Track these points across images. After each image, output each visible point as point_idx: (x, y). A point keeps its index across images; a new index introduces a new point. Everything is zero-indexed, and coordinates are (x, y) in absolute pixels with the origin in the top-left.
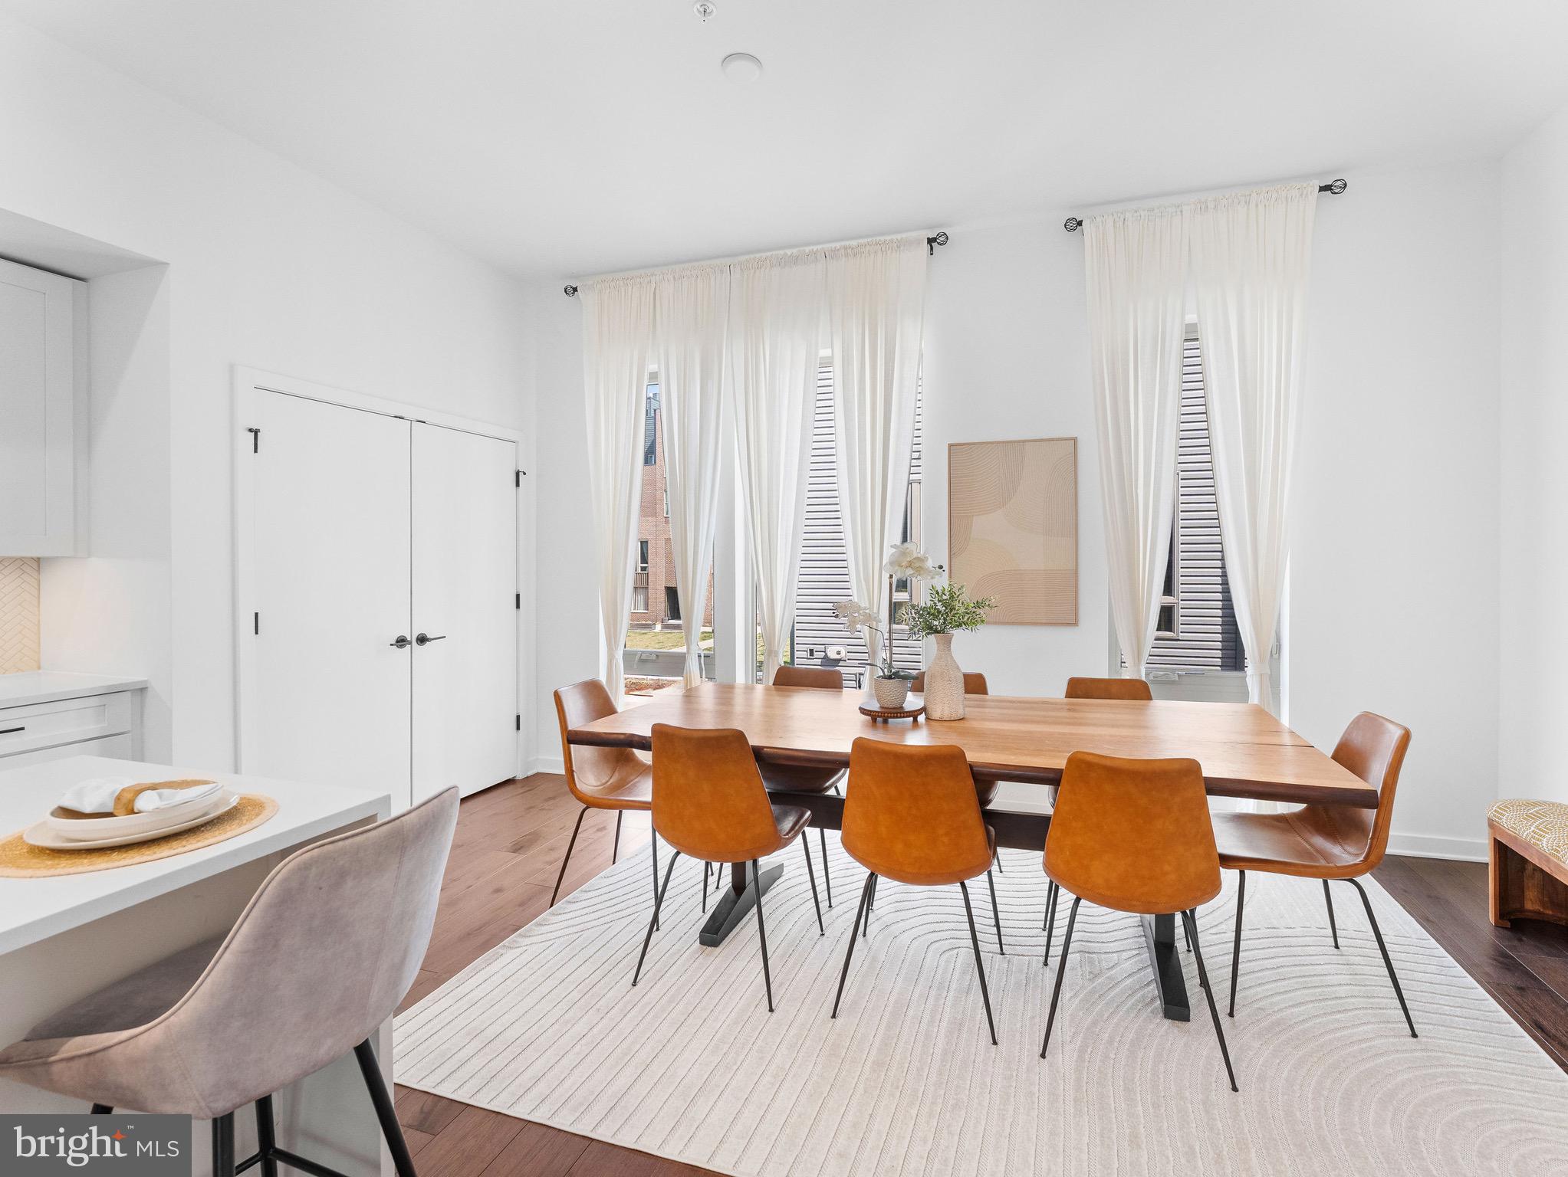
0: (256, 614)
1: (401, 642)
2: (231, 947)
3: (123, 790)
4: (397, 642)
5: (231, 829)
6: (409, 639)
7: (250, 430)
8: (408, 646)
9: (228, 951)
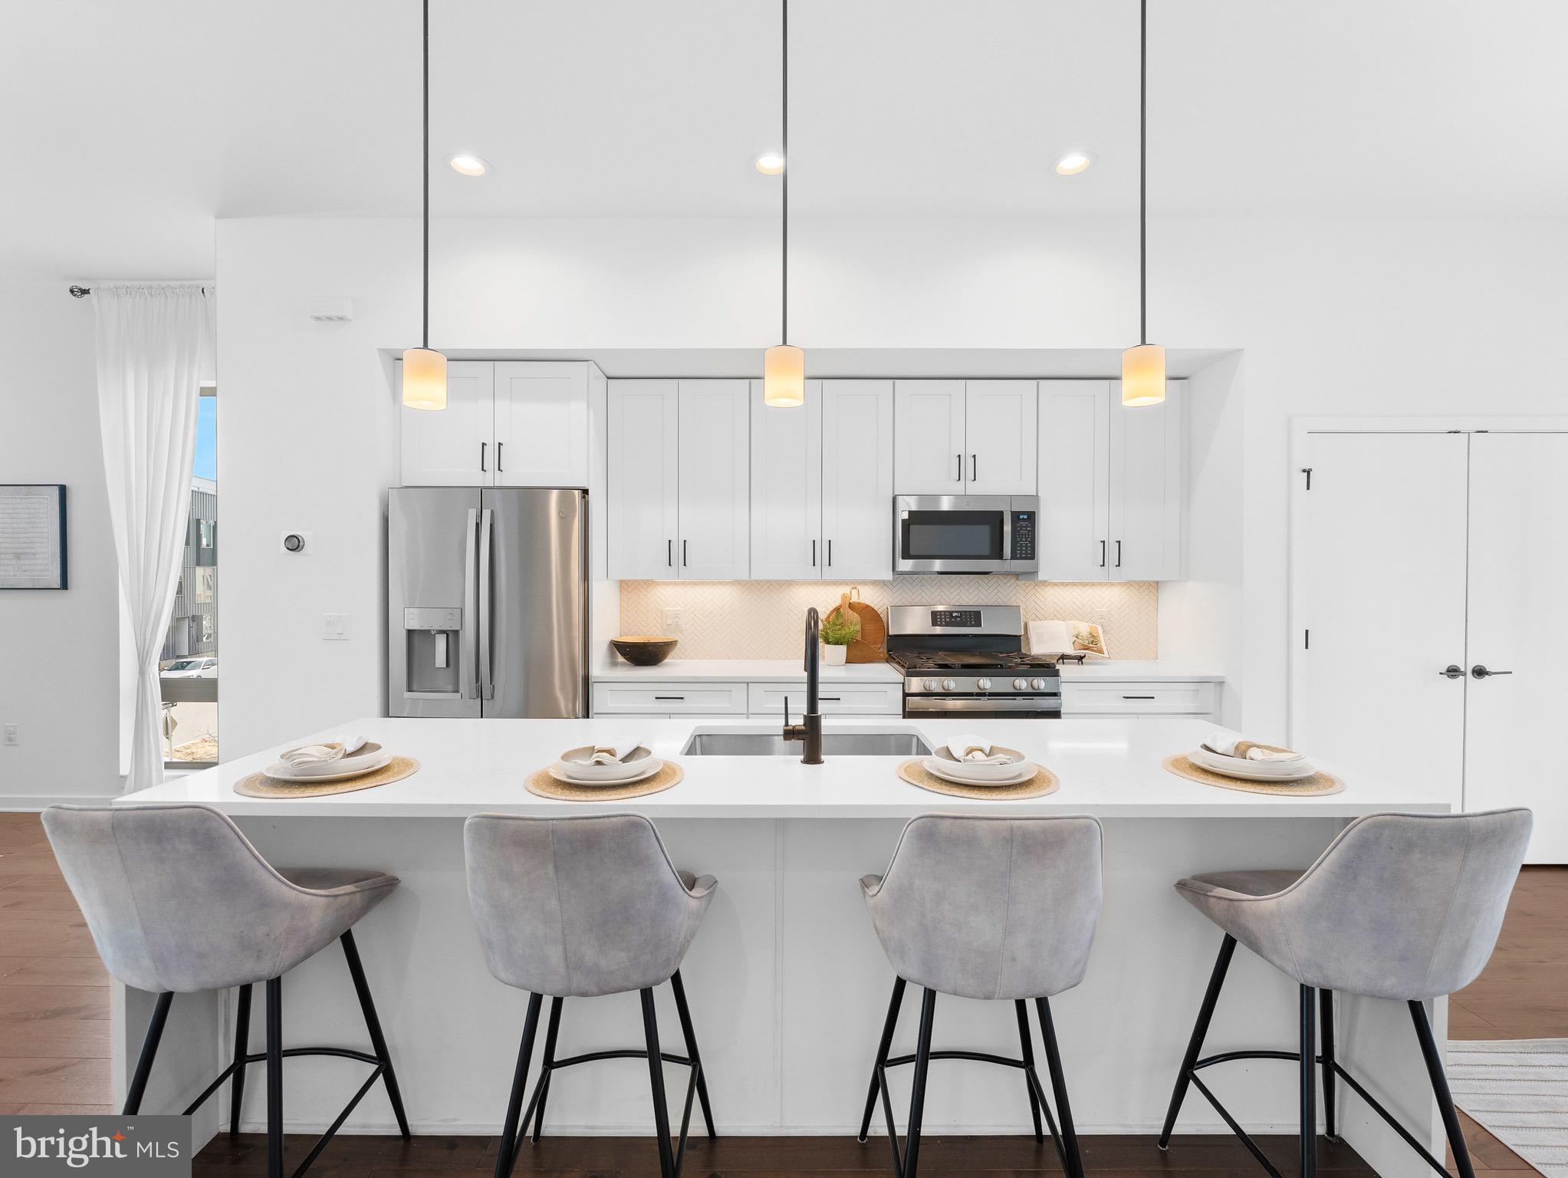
0: (1307, 631)
1: (1453, 672)
2: (1323, 865)
3: (1239, 743)
4: (1448, 671)
5: (1311, 790)
6: (1462, 669)
7: (1304, 471)
8: (1461, 678)
9: (1320, 867)
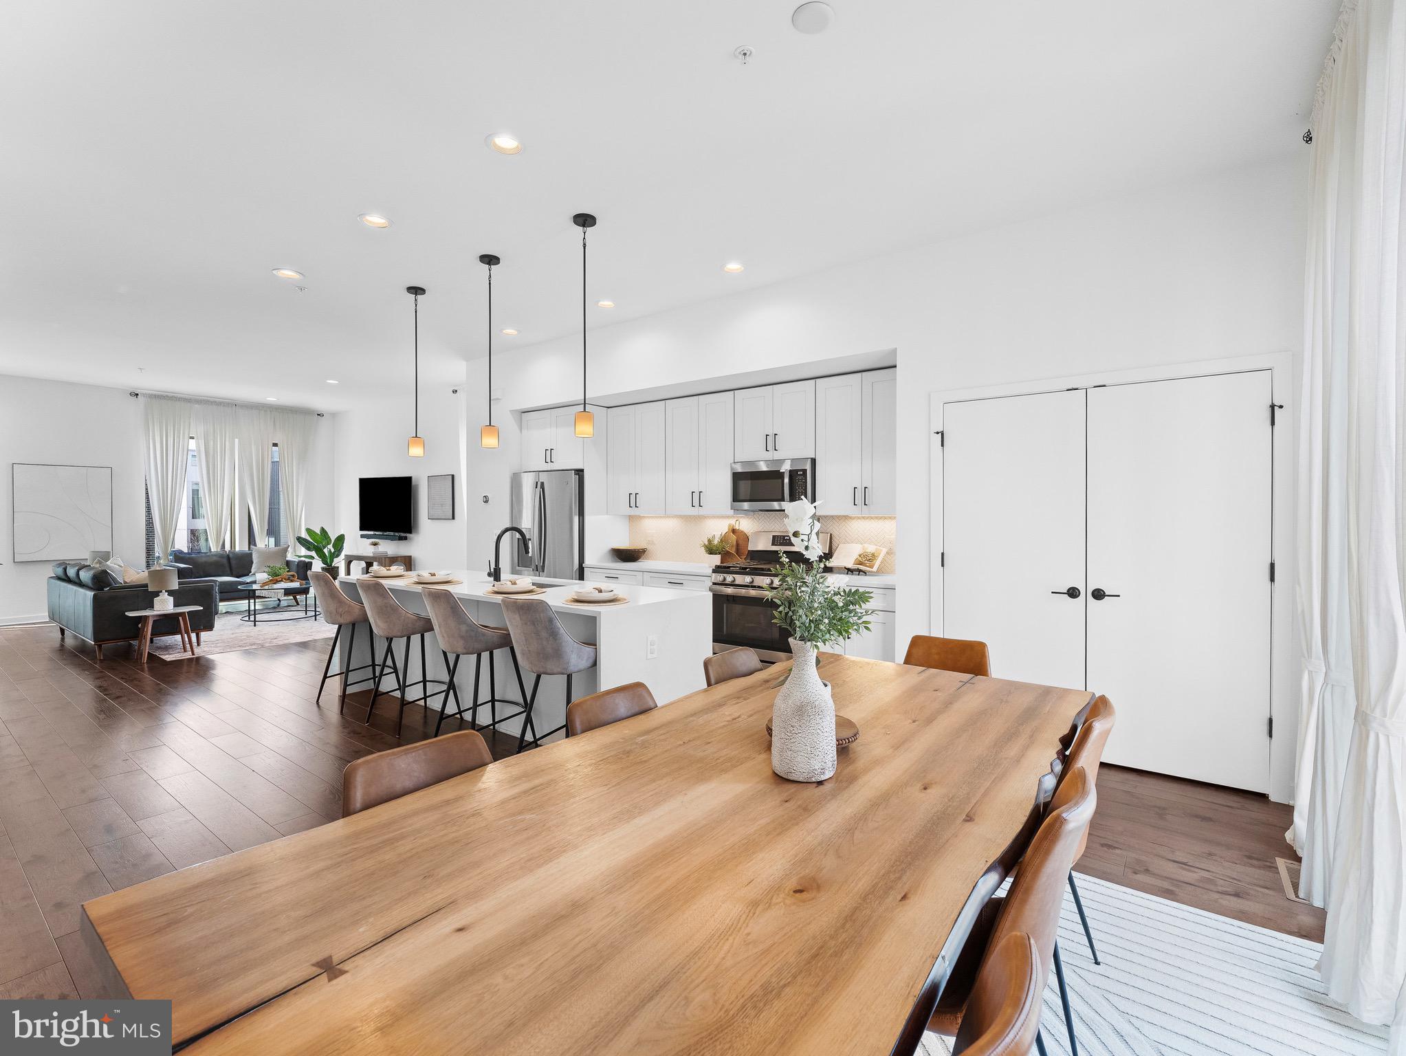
0: (943, 554)
1: (1074, 593)
6: (1082, 592)
7: (937, 433)
8: (1081, 598)
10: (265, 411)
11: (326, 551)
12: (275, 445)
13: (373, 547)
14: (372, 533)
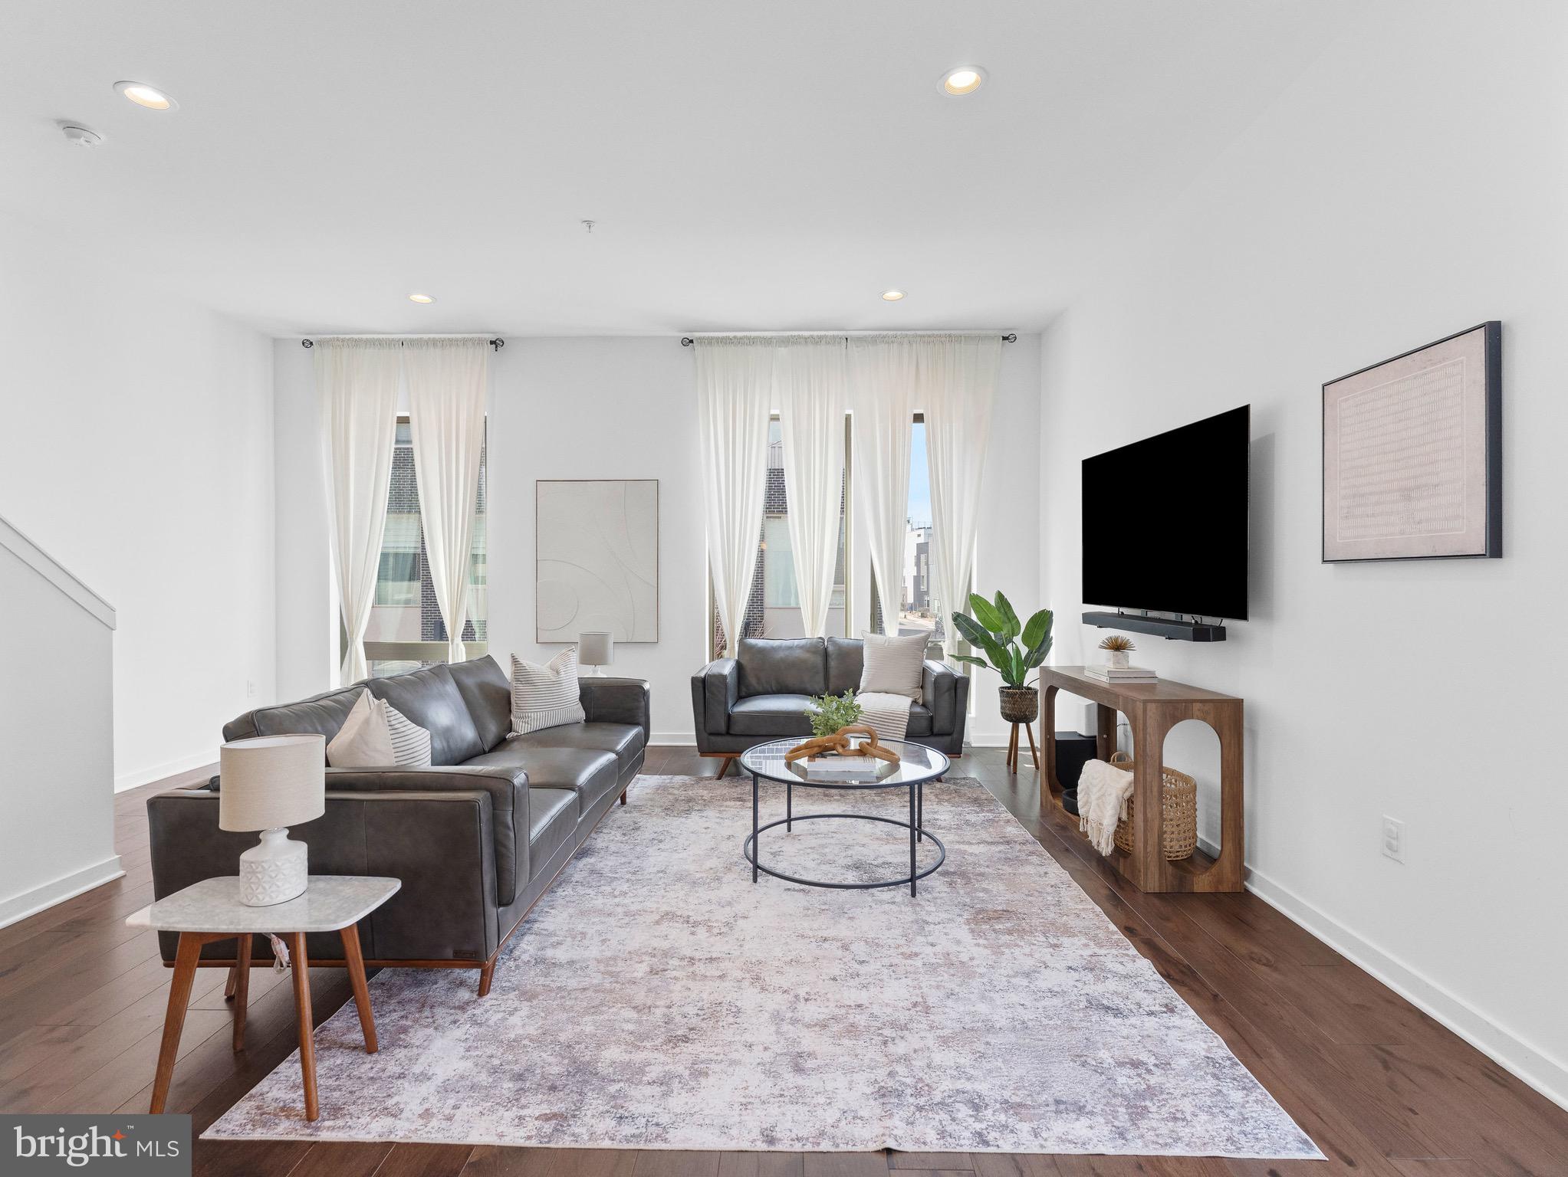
10: (901, 344)
11: (1009, 647)
12: (918, 418)
13: (1108, 653)
14: (1113, 610)
